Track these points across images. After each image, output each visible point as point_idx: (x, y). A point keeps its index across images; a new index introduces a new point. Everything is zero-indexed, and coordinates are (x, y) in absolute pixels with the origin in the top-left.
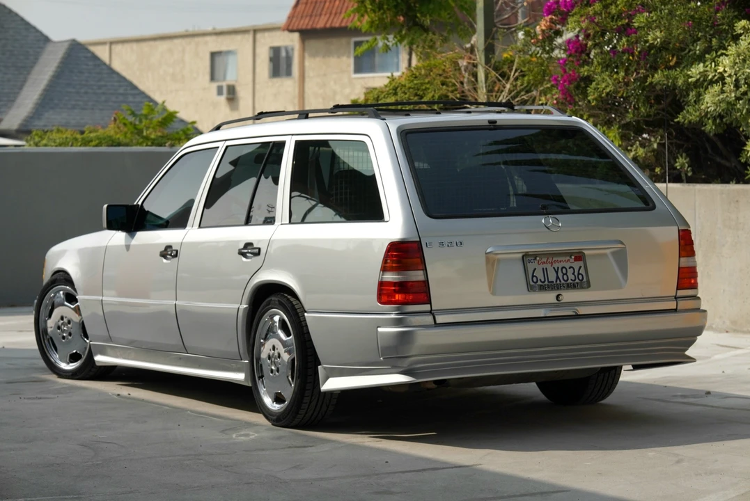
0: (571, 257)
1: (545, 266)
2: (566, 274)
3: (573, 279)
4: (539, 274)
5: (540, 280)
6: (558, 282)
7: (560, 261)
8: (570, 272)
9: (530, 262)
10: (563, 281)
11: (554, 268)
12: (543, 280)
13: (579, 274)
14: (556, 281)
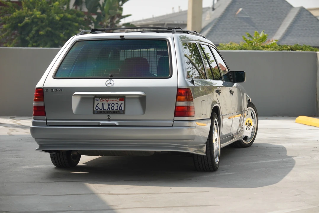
0: (118, 99)
1: (103, 102)
2: (113, 107)
3: (117, 109)
4: (100, 106)
5: (100, 109)
6: (109, 109)
7: (112, 100)
8: (116, 105)
9: (97, 100)
10: (111, 110)
11: (108, 104)
12: (101, 109)
13: (120, 107)
14: (108, 109)
